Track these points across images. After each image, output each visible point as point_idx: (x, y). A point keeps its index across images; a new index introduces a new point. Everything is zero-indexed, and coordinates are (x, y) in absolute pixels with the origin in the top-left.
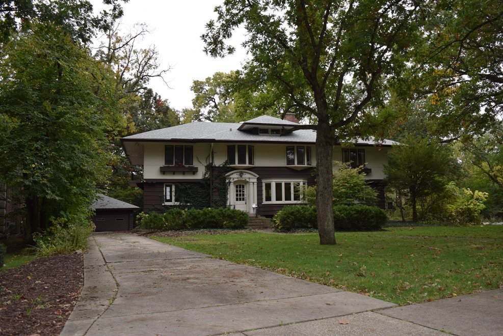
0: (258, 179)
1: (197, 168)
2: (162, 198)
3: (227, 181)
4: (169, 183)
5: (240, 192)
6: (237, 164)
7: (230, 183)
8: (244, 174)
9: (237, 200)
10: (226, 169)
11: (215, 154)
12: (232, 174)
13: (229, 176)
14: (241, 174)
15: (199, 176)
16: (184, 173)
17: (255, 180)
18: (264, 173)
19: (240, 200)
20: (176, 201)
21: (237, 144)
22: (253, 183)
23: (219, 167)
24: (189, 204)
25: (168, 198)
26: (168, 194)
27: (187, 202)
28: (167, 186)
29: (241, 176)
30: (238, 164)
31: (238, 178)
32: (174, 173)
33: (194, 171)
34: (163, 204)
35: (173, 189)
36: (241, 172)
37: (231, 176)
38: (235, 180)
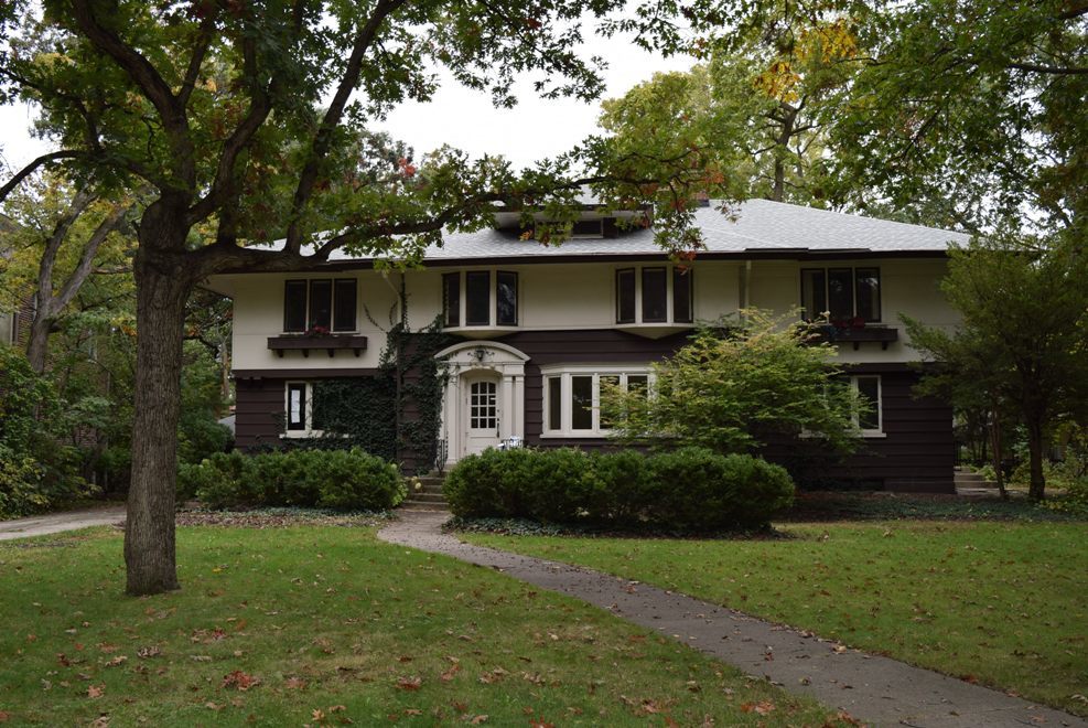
0: (527, 365)
1: (365, 339)
2: (280, 420)
3: (440, 372)
4: (298, 380)
5: (483, 402)
6: (463, 327)
7: (446, 377)
8: (491, 351)
9: (474, 425)
10: (439, 339)
11: (409, 299)
12: (456, 352)
13: (446, 358)
14: (481, 353)
15: (372, 360)
16: (331, 354)
17: (520, 370)
18: (543, 349)
19: (483, 426)
20: (315, 426)
21: (463, 269)
22: (514, 378)
23: (419, 335)
24: (346, 436)
25: (296, 419)
26: (296, 407)
27: (344, 430)
28: (292, 387)
29: (481, 359)
30: (467, 325)
31: (471, 365)
32: (306, 354)
33: (359, 347)
34: (281, 436)
35: (309, 396)
36: (481, 347)
37: (453, 360)
38: (464, 369)
